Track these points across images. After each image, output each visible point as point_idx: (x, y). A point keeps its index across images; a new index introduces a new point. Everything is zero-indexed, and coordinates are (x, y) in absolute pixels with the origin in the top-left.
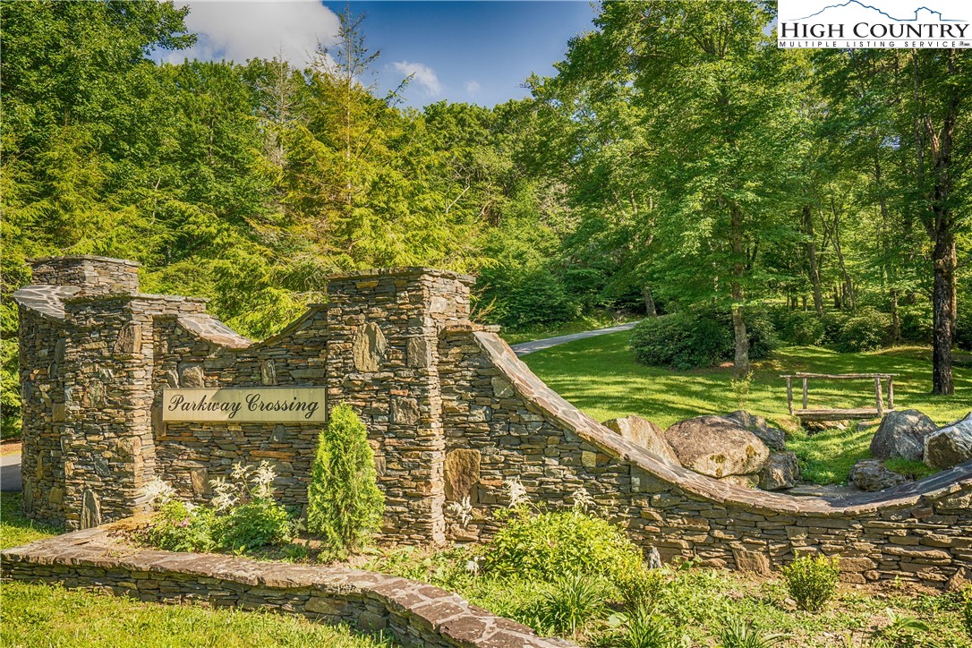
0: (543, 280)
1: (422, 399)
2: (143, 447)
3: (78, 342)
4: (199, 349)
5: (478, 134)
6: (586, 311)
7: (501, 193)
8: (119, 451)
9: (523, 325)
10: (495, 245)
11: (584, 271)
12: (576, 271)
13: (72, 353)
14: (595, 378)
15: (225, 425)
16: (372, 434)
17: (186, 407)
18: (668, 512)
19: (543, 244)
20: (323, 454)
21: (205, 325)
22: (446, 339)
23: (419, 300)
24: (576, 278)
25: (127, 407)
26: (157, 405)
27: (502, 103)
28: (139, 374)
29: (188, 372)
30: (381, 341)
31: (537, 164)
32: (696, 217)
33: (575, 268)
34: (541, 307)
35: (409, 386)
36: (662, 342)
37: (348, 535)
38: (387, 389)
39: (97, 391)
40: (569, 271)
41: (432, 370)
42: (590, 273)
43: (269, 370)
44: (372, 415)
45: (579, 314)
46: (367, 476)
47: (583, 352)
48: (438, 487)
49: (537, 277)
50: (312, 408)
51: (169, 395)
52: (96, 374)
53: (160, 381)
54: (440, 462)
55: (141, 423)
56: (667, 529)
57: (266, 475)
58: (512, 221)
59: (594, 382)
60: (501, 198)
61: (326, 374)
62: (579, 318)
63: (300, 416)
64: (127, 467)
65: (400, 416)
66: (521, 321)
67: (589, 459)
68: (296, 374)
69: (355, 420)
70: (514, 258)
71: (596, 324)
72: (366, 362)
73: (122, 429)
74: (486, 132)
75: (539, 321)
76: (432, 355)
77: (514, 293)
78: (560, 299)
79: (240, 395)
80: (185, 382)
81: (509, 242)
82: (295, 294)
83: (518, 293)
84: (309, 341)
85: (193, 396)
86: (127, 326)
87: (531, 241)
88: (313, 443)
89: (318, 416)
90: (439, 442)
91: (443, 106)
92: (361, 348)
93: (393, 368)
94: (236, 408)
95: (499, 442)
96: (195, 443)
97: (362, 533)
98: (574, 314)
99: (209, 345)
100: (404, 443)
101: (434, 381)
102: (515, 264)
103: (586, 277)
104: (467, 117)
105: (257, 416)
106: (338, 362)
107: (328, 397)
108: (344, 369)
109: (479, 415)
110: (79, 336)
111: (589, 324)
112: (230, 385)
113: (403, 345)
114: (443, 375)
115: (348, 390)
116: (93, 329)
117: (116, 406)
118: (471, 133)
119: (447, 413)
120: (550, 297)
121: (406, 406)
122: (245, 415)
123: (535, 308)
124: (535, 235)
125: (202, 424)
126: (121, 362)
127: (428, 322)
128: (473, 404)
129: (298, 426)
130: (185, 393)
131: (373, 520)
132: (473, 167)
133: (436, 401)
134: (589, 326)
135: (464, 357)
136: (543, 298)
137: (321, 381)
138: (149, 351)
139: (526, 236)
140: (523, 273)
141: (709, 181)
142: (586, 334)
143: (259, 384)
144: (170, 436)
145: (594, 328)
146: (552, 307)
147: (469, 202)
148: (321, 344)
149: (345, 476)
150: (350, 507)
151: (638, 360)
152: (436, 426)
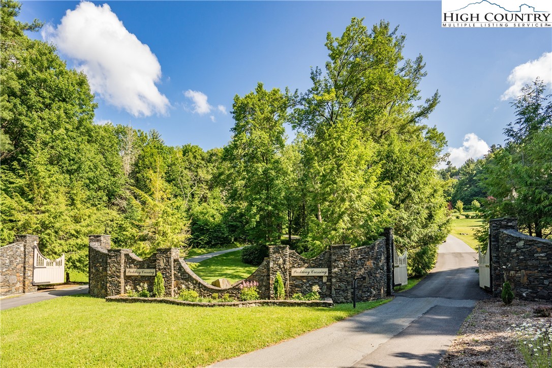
0: (221, 227)
1: (171, 271)
2: (122, 280)
3: (110, 258)
4: (133, 261)
5: (201, 163)
6: (236, 240)
7: (208, 189)
8: (118, 281)
9: (213, 245)
10: (205, 211)
11: (234, 223)
12: (232, 223)
13: (109, 261)
14: (227, 268)
15: (138, 276)
16: (163, 278)
17: (130, 272)
18: (204, 290)
19: (222, 212)
20: (156, 280)
21: (133, 256)
22: (175, 261)
23: (170, 254)
24: (232, 226)
25: (120, 272)
26: (125, 272)
27: (209, 150)
28: (122, 265)
29: (131, 265)
30: (165, 261)
31: (218, 182)
32: (255, 215)
33: (232, 222)
34: (219, 238)
35: (169, 269)
36: (249, 255)
37: (159, 293)
38: (165, 269)
39: (114, 269)
40: (230, 223)
41: (172, 266)
42: (237, 224)
43: (146, 266)
44: (163, 274)
45: (233, 241)
46: (162, 285)
47: (229, 257)
48: (173, 287)
49: (219, 225)
50: (153, 273)
51: (127, 270)
52: (114, 265)
53: (125, 267)
54: (173, 283)
55: (122, 276)
56: (204, 293)
57: (146, 285)
58: (212, 201)
59: (226, 269)
60: (207, 191)
61: (156, 267)
62: (233, 243)
63: (151, 274)
64: (120, 284)
65: (167, 274)
66: (212, 243)
67: (194, 282)
68: (150, 266)
69: (161, 275)
70: (211, 217)
71: (238, 245)
72: (162, 265)
73: (119, 277)
74: (203, 162)
75: (219, 243)
76: (173, 263)
77: (211, 232)
78: (226, 235)
79: (141, 270)
80: (130, 267)
81: (210, 210)
82: (143, 242)
83: (212, 232)
84: (153, 260)
85: (132, 270)
86: (120, 255)
87: (218, 210)
88: (154, 279)
89: (154, 275)
90: (173, 279)
91: (189, 146)
92: (161, 262)
93: (166, 266)
94: (140, 273)
95: (182, 279)
96: (132, 280)
97: (161, 294)
98: (231, 241)
99: (135, 260)
100: (167, 279)
101: (173, 268)
102: (211, 219)
103: (235, 226)
104: (197, 155)
105: (144, 274)
106: (158, 264)
107: (156, 271)
108: (159, 266)
109: (179, 274)
110: (110, 257)
111: (236, 245)
112: (139, 268)
113: (168, 261)
114: (174, 267)
115: (159, 269)
116: (113, 256)
117: (118, 272)
118: (198, 163)
119: (175, 274)
120: (223, 234)
121: (168, 273)
122: (141, 274)
123: (217, 238)
124: (219, 208)
125: (133, 276)
126: (119, 263)
127: (172, 258)
128: (178, 272)
129: (151, 276)
130: (130, 269)
131: (163, 291)
132: (198, 177)
133: (173, 272)
134: (236, 246)
135: (177, 264)
136: (220, 234)
137: (155, 268)
138: (123, 261)
139: (215, 208)
140: (214, 224)
141: (259, 203)
142: (234, 250)
143: (144, 268)
144: (128, 278)
145: (238, 247)
146: (223, 238)
147: (196, 192)
148: (155, 261)
149: (159, 284)
150: (160, 290)
151: (243, 262)
152: (173, 276)
